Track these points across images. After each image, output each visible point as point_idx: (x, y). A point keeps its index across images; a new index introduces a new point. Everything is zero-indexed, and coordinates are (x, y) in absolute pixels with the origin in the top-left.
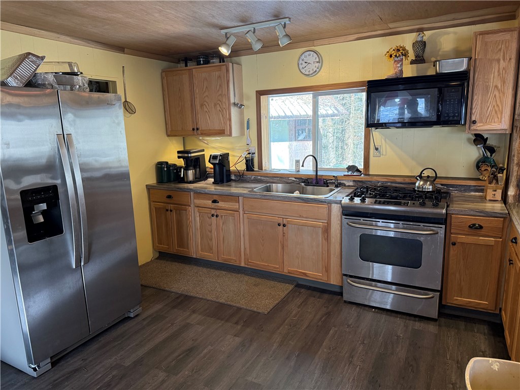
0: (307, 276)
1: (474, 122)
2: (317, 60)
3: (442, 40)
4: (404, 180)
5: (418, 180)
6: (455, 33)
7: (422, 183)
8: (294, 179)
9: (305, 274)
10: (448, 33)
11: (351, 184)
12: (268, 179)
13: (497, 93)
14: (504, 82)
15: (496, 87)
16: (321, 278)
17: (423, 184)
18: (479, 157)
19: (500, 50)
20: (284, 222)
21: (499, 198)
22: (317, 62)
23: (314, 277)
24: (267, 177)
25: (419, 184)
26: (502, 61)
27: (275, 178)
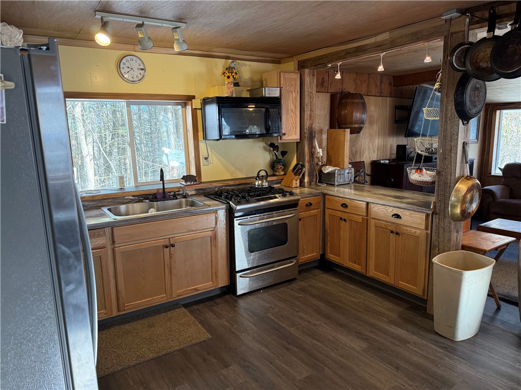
0: (198, 290)
1: (284, 134)
2: (142, 67)
3: (242, 69)
4: (235, 183)
5: (257, 179)
6: (250, 66)
7: (260, 182)
8: (131, 198)
9: (196, 290)
10: (246, 65)
11: (193, 192)
12: (94, 203)
13: (292, 114)
14: (296, 108)
15: (292, 110)
16: (212, 285)
17: (262, 183)
18: (271, 160)
19: (292, 85)
20: (172, 242)
21: (298, 185)
22: (142, 69)
23: (203, 288)
24: (94, 201)
25: (258, 183)
26: (293, 93)
27: (105, 201)
